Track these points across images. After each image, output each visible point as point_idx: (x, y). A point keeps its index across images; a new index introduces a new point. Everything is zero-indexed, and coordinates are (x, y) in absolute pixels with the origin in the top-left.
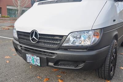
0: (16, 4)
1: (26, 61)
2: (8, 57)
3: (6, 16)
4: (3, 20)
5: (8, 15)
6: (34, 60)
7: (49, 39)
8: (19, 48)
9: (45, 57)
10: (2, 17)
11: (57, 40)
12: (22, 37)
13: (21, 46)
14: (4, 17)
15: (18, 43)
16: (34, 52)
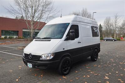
0: (29, 28)
1: (27, 66)
2: (20, 66)
3: (22, 37)
4: (19, 40)
5: (23, 36)
6: (30, 65)
7: (36, 57)
8: (25, 61)
9: (34, 64)
10: (19, 38)
11: (38, 57)
12: (26, 56)
13: (26, 60)
14: (20, 38)
15: (24, 58)
16: (30, 62)
